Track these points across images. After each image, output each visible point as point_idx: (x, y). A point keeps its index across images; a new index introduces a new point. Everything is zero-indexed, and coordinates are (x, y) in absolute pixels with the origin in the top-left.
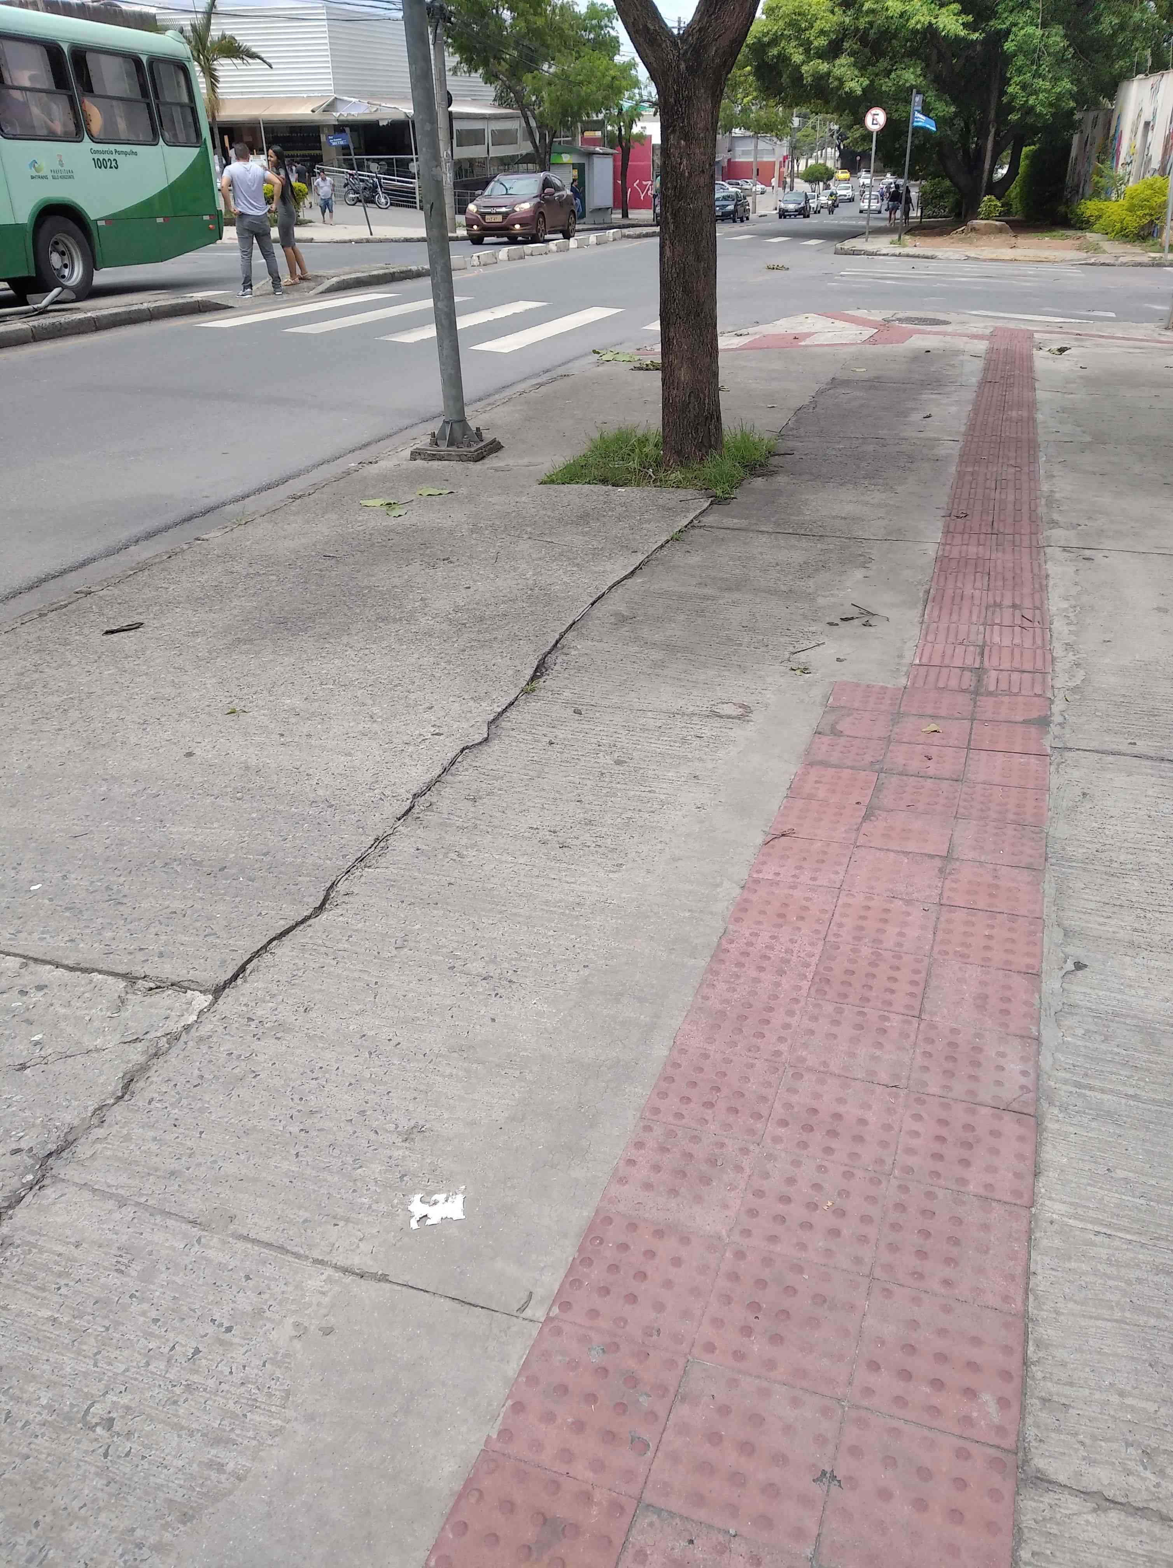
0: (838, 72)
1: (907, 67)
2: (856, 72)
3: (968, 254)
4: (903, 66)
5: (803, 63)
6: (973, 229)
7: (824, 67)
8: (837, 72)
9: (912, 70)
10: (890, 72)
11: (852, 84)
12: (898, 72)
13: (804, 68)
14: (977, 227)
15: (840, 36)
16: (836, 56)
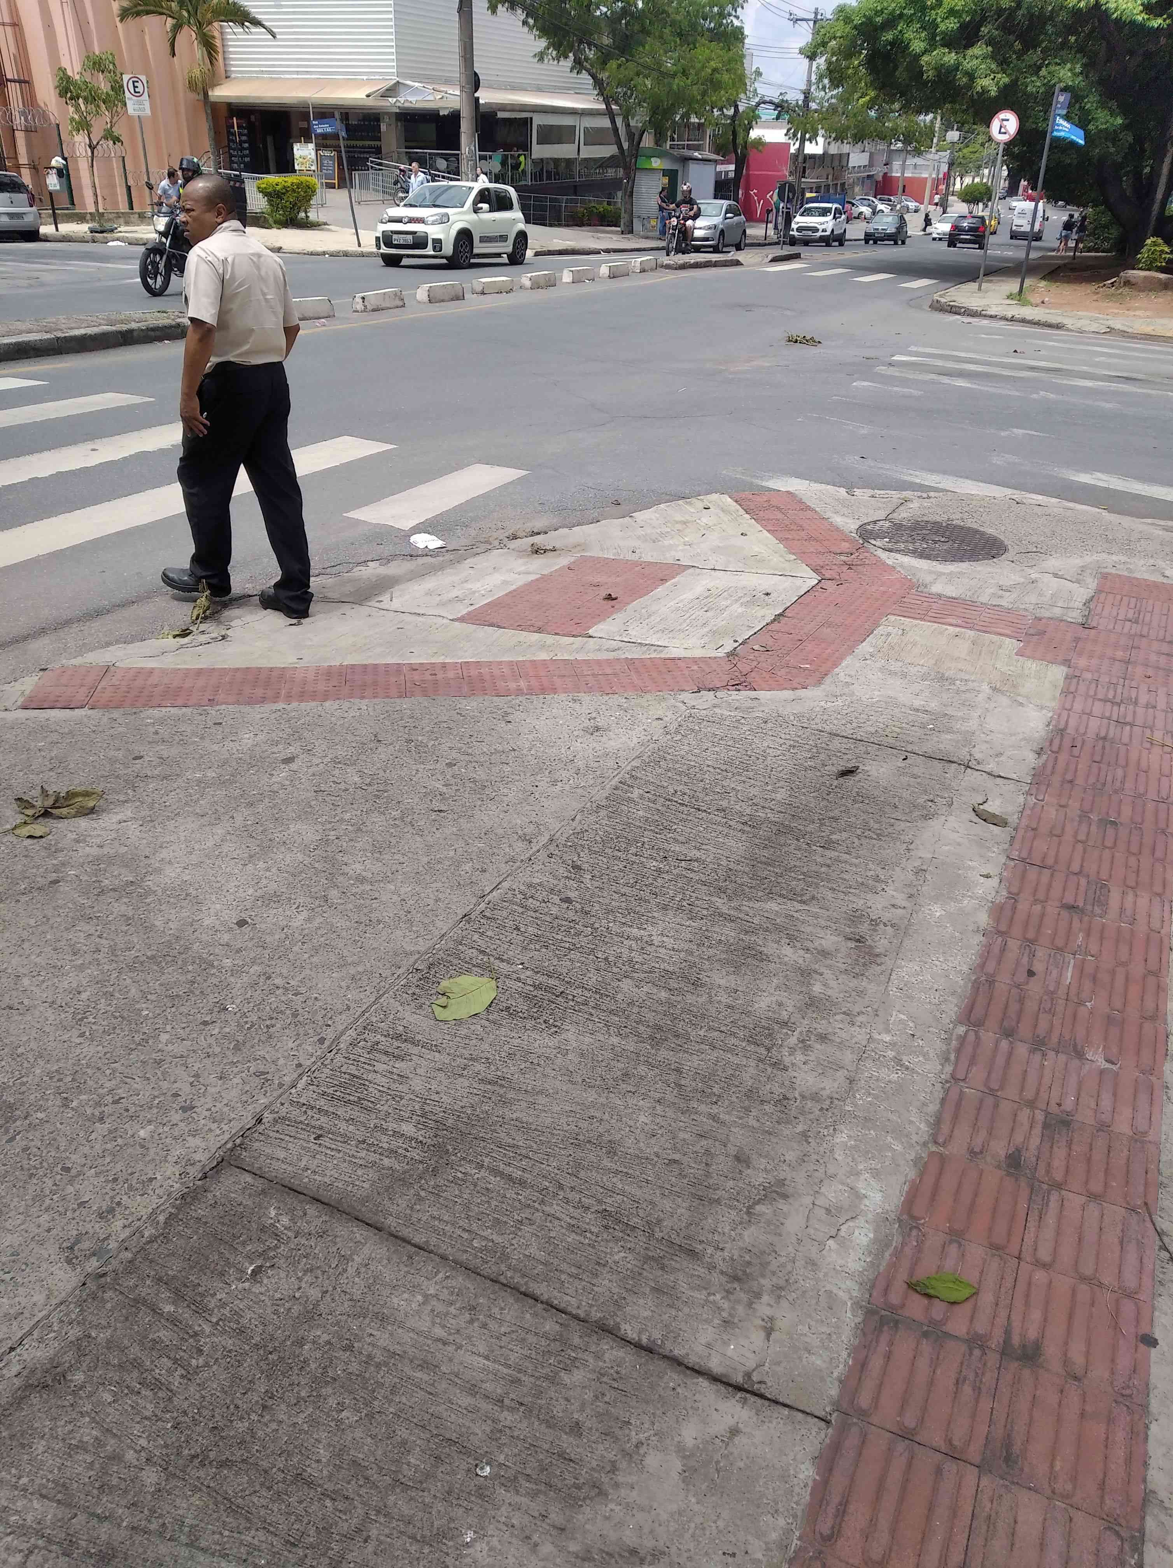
0: (969, 66)
1: (1064, 62)
2: (993, 66)
3: (1111, 323)
4: (1057, 60)
5: (925, 52)
6: (1128, 283)
7: (951, 58)
8: (968, 64)
9: (1069, 66)
10: (1039, 68)
11: (986, 82)
12: (1052, 68)
13: (926, 58)
14: (1133, 280)
15: (978, 18)
16: (970, 44)
